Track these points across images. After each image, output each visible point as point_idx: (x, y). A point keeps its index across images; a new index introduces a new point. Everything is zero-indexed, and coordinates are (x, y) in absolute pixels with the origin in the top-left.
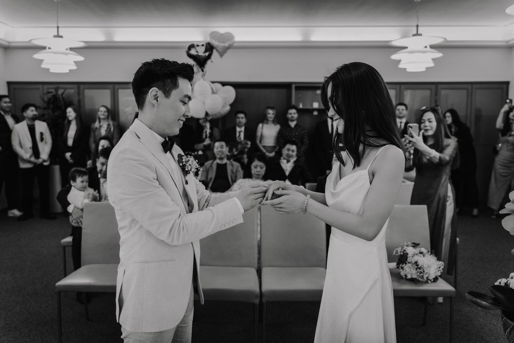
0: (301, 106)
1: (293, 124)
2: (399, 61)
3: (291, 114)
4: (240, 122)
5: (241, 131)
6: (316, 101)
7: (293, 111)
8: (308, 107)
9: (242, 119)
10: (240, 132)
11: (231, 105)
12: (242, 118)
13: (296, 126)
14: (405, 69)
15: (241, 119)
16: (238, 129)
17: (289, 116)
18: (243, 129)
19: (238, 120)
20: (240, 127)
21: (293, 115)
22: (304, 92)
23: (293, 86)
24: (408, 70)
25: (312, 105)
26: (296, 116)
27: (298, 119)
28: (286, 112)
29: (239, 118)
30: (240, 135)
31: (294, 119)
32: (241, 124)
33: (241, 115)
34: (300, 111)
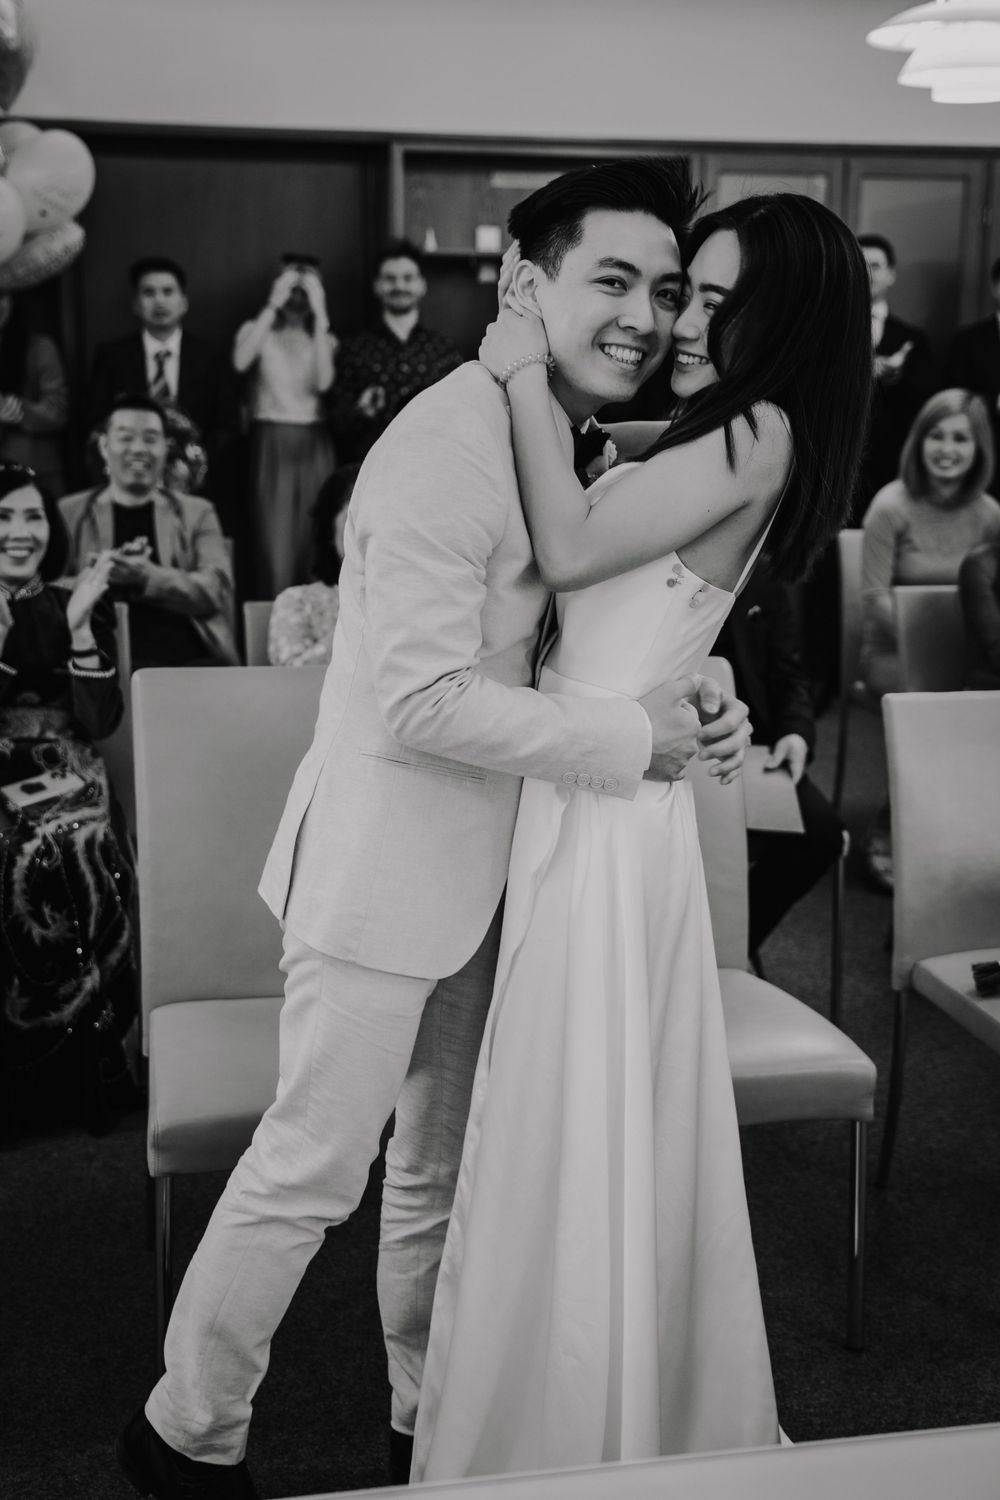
0: (431, 245)
1: (402, 327)
2: (901, 57)
3: (392, 278)
4: (160, 312)
5: (168, 354)
6: (493, 223)
7: (403, 266)
8: (457, 248)
9: (164, 294)
10: (161, 359)
11: (83, 218)
12: (167, 291)
13: (416, 331)
14: (927, 92)
15: (161, 298)
16: (152, 345)
17: (384, 287)
18: (174, 342)
19: (147, 303)
20: (160, 331)
21: (401, 285)
22: (436, 180)
23: (398, 151)
24: (939, 97)
25: (472, 239)
26: (418, 287)
27: (423, 305)
28: (373, 272)
29: (150, 292)
30: (160, 373)
31: (405, 301)
32: (167, 321)
33: (161, 280)
34: (430, 266)
